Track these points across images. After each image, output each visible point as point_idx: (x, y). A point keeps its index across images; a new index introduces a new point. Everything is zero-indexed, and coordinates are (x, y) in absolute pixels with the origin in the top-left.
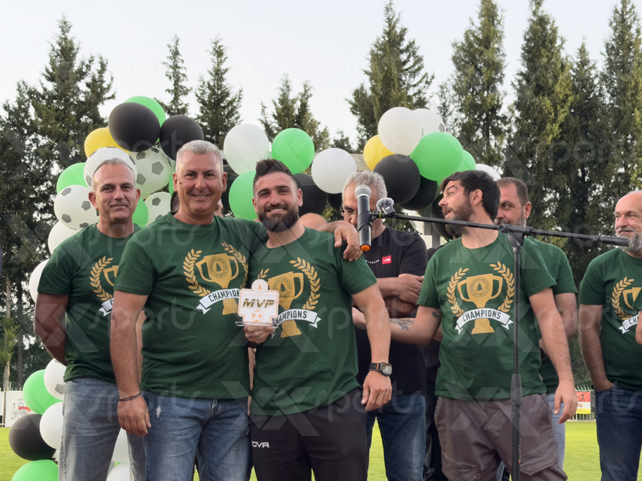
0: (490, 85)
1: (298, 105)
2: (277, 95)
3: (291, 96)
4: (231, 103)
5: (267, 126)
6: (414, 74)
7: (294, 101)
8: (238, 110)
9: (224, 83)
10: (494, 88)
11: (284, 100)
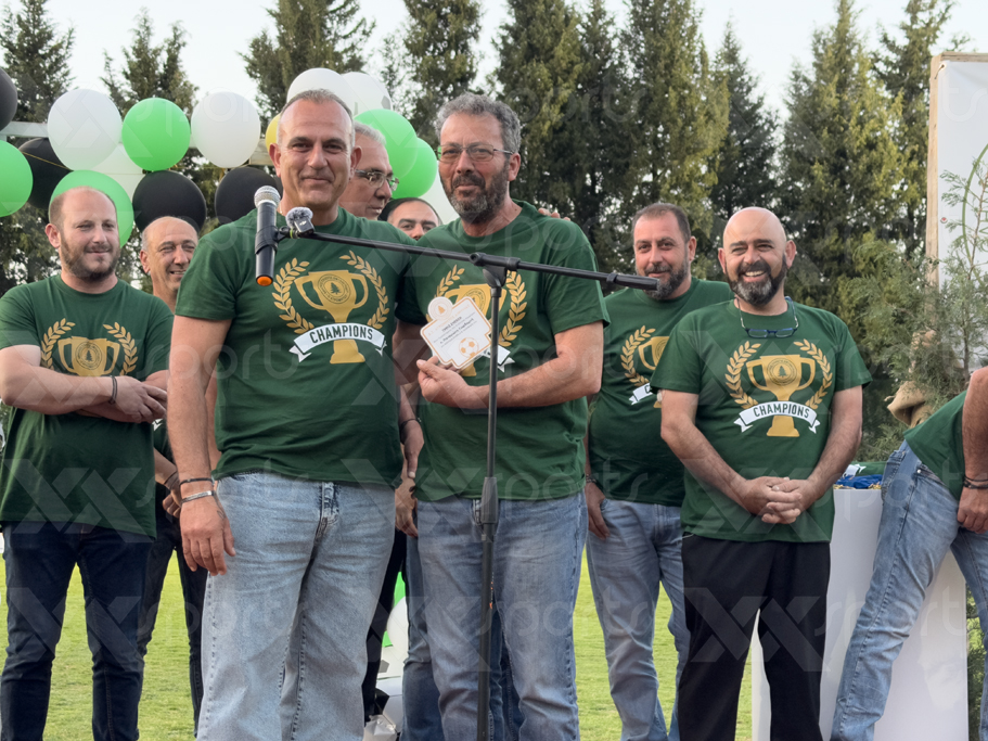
0: (459, 42)
1: (163, 58)
2: (130, 42)
3: (153, 44)
4: (55, 50)
5: (113, 88)
6: (344, 18)
7: (157, 52)
8: (67, 62)
9: (44, 18)
10: (465, 47)
11: (140, 49)
